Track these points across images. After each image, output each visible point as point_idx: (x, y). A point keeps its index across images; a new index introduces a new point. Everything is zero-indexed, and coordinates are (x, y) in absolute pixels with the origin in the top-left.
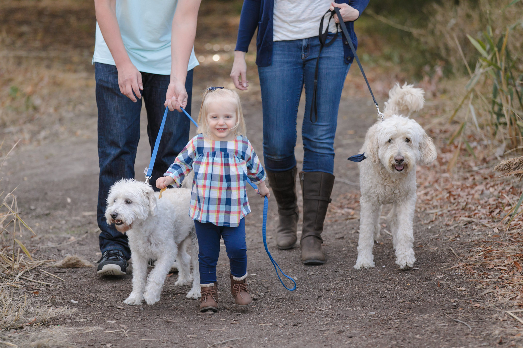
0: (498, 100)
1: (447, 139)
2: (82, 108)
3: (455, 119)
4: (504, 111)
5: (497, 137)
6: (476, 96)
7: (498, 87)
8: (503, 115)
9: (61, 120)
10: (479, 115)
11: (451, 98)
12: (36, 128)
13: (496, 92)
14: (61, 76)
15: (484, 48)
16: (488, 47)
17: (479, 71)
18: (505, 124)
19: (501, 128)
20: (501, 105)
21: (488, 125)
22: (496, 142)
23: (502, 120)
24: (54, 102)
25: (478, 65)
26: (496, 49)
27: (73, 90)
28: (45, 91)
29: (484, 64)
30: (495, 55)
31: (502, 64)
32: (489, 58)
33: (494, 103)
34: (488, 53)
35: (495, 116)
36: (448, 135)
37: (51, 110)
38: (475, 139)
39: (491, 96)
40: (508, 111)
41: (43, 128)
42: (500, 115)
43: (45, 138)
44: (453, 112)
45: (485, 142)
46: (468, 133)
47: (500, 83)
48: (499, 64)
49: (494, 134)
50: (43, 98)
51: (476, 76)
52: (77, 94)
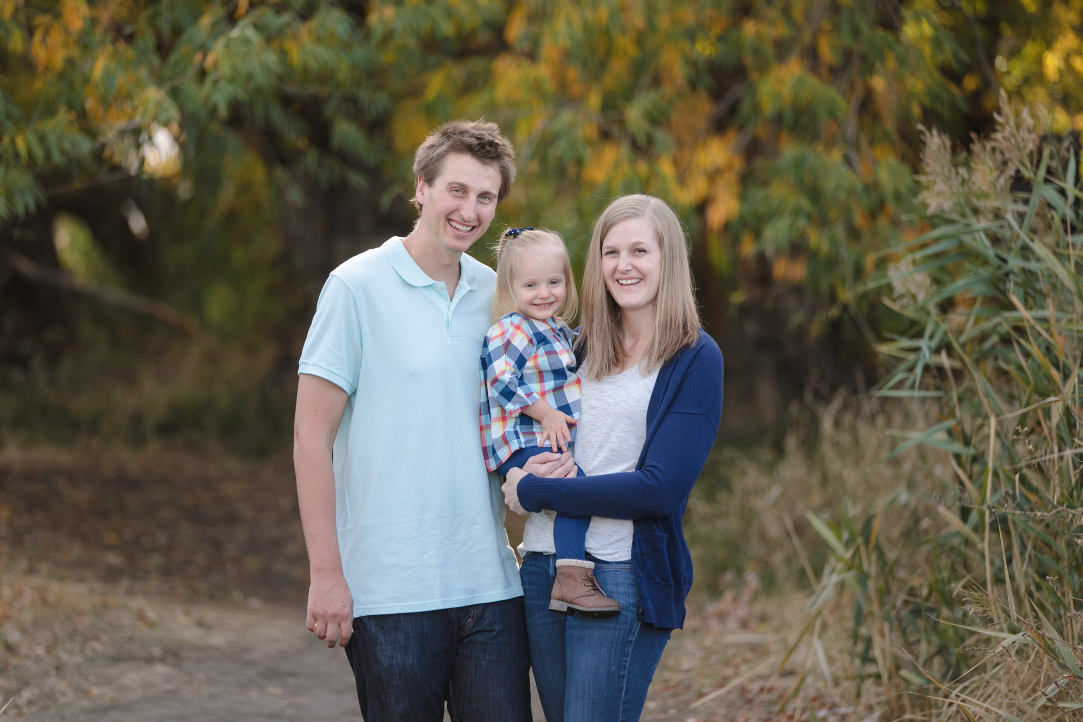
0: (863, 631)
1: (772, 703)
2: (97, 646)
3: (788, 666)
4: (877, 652)
5: (864, 699)
6: (824, 627)
7: (866, 609)
8: (873, 661)
9: (59, 669)
10: (831, 660)
11: (777, 630)
12: (13, 684)
13: (860, 617)
14: (55, 589)
15: (839, 537)
16: (846, 535)
17: (830, 580)
18: (878, 676)
19: (869, 684)
20: (869, 642)
21: (847, 678)
22: (861, 709)
23: (871, 669)
24: (45, 636)
25: (827, 570)
26: (860, 540)
27: (80, 613)
28: (27, 616)
29: (840, 566)
30: (857, 551)
31: (871, 567)
32: (848, 555)
33: (855, 637)
34: (847, 545)
35: (857, 662)
36: (774, 695)
37: (40, 651)
38: (823, 705)
39: (850, 624)
40: (883, 652)
41: (26, 684)
42: (867, 658)
43: (31, 703)
44: (782, 656)
45: (843, 710)
46: (812, 693)
47: (868, 600)
48: (865, 565)
49: (858, 695)
50: (23, 629)
51: (824, 588)
52: (87, 620)
